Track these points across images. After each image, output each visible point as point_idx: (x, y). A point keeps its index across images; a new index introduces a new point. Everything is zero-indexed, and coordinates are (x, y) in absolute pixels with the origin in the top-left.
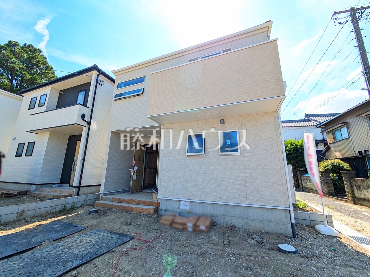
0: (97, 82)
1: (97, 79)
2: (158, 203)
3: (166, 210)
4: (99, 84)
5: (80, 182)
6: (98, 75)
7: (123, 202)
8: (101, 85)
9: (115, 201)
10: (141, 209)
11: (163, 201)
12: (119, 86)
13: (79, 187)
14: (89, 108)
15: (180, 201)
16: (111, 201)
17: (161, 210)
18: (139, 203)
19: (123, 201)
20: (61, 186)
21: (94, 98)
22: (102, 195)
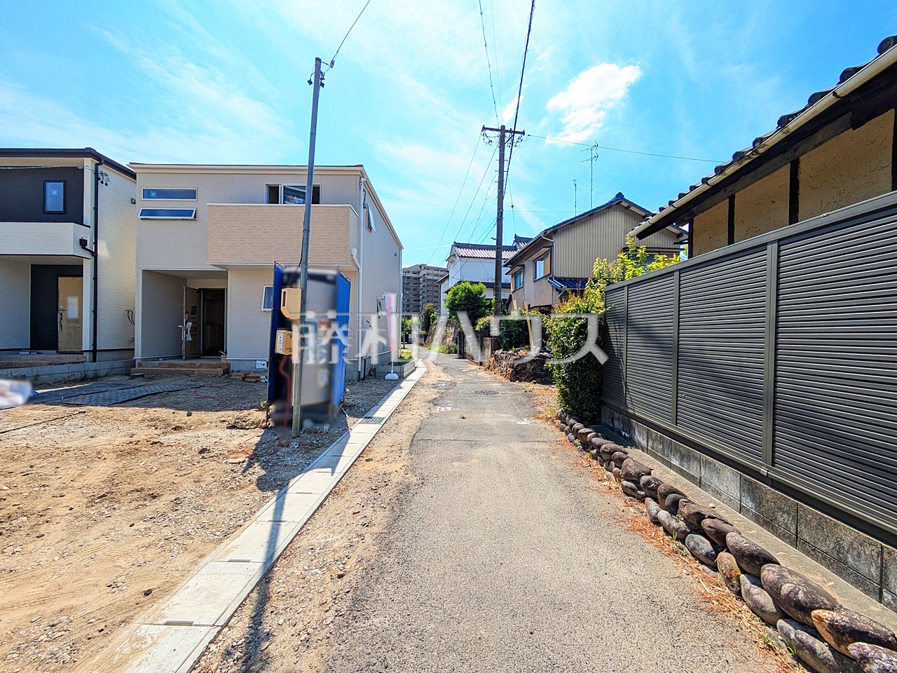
0: (97, 179)
1: (96, 173)
2: (229, 365)
3: (239, 371)
4: (102, 182)
5: (95, 344)
6: (97, 165)
7: (179, 367)
8: (106, 184)
9: (163, 366)
10: (206, 371)
11: (234, 362)
12: (147, 194)
13: (94, 351)
14: (89, 227)
15: (255, 360)
16: (156, 367)
17: (233, 371)
18: (201, 366)
20: (38, 353)
21: (96, 208)
22: (140, 361)
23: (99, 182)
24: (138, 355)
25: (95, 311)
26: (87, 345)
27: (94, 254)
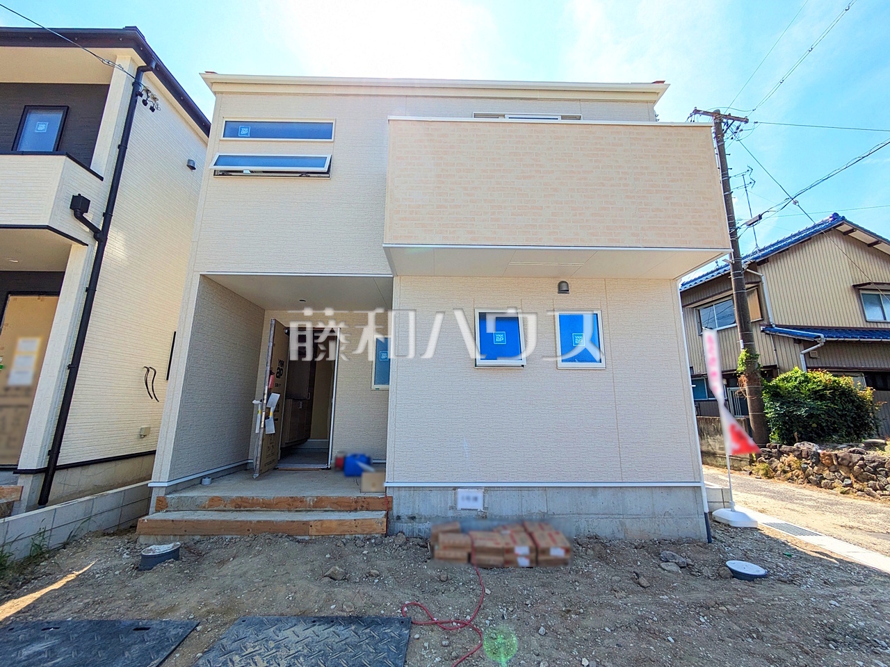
0: (136, 94)
1: (136, 84)
2: (388, 501)
3: (413, 518)
4: (145, 103)
5: (54, 452)
6: (141, 70)
7: (258, 508)
8: (152, 109)
9: (222, 507)
10: (341, 523)
11: (403, 493)
13: (50, 470)
14: (102, 179)
15: (455, 488)
16: (204, 508)
17: (399, 518)
18: (319, 505)
19: (258, 504)
21: (123, 148)
22: (162, 493)
23: (140, 99)
24: (161, 476)
25: (73, 368)
26: (32, 455)
27: (101, 236)
